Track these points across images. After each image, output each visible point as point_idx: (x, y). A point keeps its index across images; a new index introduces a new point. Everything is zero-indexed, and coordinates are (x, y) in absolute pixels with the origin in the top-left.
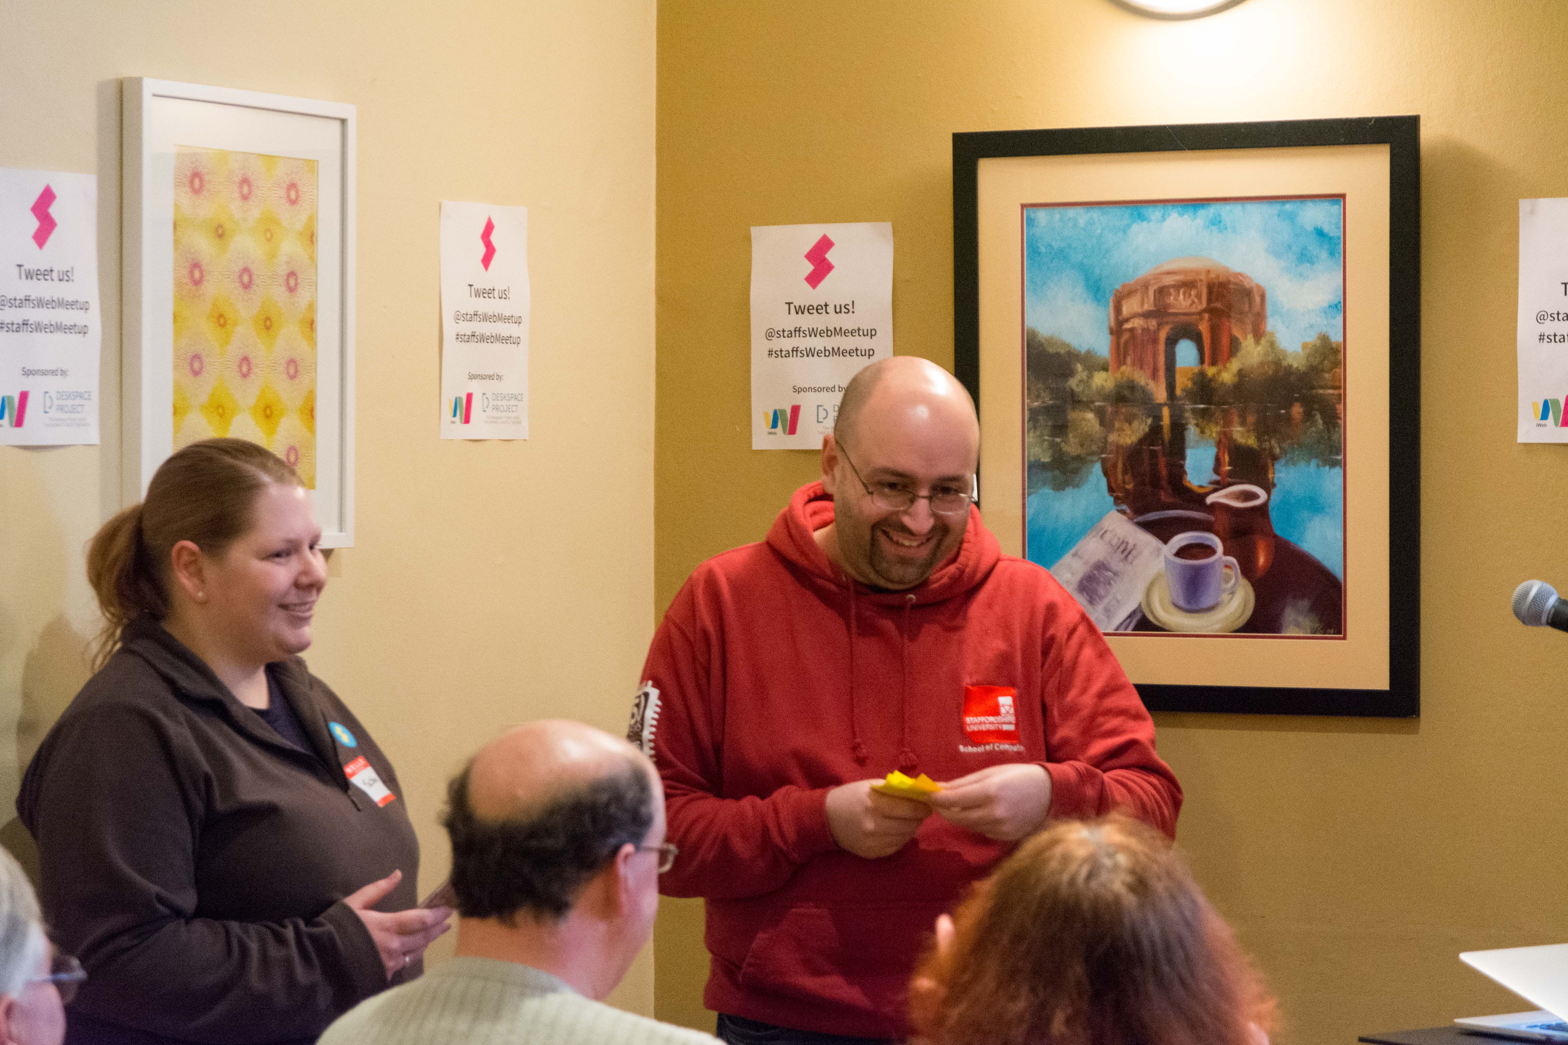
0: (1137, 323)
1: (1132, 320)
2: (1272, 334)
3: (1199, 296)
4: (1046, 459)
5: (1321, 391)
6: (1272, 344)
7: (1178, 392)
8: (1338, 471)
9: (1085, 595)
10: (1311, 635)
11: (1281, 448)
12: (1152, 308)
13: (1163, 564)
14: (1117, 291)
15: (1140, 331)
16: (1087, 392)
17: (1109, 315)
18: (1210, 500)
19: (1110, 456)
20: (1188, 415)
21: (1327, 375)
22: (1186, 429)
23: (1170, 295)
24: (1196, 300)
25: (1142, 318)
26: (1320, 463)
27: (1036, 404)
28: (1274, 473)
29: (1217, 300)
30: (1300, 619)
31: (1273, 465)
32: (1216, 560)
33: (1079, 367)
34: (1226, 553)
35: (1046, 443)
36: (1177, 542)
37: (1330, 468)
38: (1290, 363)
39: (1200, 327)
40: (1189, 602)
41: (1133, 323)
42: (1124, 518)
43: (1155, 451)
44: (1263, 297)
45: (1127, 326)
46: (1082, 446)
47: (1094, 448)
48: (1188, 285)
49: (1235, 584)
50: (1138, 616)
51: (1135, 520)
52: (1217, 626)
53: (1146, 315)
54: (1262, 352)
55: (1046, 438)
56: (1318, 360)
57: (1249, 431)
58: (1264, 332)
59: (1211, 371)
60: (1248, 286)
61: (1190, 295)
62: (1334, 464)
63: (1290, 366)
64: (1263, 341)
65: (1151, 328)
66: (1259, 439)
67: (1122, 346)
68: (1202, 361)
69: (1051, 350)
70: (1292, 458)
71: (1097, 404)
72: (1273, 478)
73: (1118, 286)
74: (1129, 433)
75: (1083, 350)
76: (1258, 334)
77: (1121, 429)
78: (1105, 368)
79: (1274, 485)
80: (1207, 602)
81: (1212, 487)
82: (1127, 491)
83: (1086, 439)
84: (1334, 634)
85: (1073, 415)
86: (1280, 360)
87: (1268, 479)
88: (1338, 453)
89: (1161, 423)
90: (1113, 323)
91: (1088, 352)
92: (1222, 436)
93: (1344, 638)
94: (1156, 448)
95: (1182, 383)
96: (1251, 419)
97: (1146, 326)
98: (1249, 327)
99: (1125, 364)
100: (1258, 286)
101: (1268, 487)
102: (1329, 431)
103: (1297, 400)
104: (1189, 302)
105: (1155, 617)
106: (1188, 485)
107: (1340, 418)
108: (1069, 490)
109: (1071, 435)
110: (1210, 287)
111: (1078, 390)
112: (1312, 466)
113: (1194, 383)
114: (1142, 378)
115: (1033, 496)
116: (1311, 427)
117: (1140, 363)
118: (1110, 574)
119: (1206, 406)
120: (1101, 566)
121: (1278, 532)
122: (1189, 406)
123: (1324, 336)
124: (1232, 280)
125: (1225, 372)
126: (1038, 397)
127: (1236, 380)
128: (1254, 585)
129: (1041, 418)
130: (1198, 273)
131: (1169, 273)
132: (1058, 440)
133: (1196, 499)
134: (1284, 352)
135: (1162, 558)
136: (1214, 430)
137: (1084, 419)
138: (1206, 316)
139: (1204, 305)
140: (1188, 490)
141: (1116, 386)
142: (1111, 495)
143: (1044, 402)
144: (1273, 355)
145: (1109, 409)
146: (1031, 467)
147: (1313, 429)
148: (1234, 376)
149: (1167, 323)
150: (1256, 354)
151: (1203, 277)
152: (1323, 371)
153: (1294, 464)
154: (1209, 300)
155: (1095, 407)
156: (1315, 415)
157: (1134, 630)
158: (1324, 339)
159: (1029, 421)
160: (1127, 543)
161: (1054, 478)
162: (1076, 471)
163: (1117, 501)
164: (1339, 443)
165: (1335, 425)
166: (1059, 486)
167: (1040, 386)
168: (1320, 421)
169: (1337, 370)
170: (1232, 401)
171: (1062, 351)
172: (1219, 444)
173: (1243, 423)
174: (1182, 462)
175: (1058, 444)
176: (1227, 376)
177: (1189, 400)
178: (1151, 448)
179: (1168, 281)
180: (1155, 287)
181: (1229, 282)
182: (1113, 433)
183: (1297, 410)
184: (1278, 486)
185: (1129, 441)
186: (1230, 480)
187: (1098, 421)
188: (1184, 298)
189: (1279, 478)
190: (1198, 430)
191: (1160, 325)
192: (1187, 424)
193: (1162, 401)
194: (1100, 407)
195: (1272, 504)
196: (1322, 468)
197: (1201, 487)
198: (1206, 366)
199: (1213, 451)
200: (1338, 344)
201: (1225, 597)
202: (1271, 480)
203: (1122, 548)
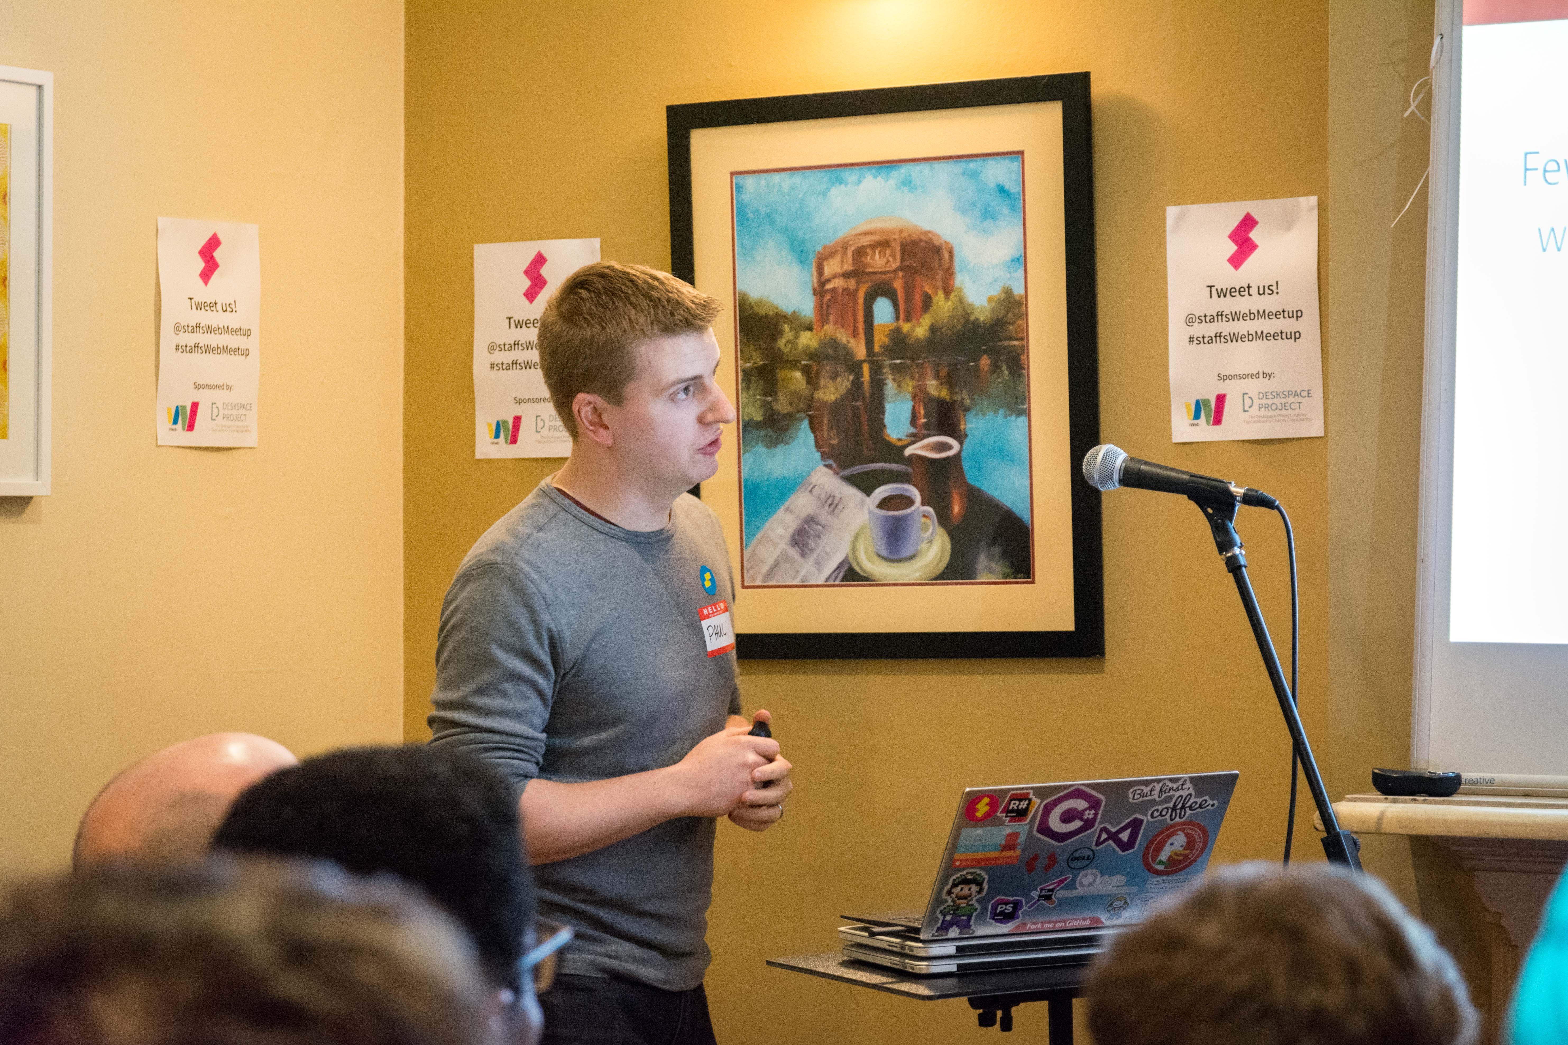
0: (838, 283)
1: (834, 280)
2: (960, 289)
3: (893, 255)
4: (758, 418)
5: (1006, 343)
6: (961, 299)
7: (877, 349)
8: (1022, 420)
9: (797, 548)
10: (1004, 580)
11: (972, 400)
12: (851, 268)
13: (867, 517)
14: (819, 253)
15: (840, 291)
16: (794, 352)
17: (812, 275)
18: (908, 452)
19: (817, 413)
20: (886, 370)
21: (1011, 327)
22: (884, 384)
23: (866, 254)
24: (891, 259)
25: (842, 278)
26: (1008, 412)
27: (748, 365)
28: (965, 424)
29: (910, 257)
30: (993, 565)
31: (965, 416)
32: (915, 511)
33: (786, 328)
34: (924, 504)
35: (758, 403)
36: (880, 493)
37: (1016, 418)
38: (977, 317)
39: (895, 285)
40: (891, 552)
41: (835, 283)
42: (830, 472)
43: (856, 406)
44: (951, 253)
45: (829, 286)
46: (791, 404)
47: (801, 406)
48: (883, 245)
49: (933, 533)
50: (846, 567)
51: (841, 474)
52: (917, 575)
53: (846, 275)
54: (951, 307)
55: (759, 397)
56: (1003, 313)
57: (941, 384)
58: (953, 287)
59: (906, 327)
60: (937, 243)
61: (885, 254)
62: (1020, 413)
63: (978, 319)
64: (953, 296)
65: (851, 287)
66: (952, 392)
67: (825, 306)
68: (897, 318)
69: (762, 312)
70: (981, 410)
71: (803, 362)
72: (965, 429)
73: (819, 249)
74: (833, 390)
75: (790, 312)
76: (948, 290)
77: (826, 386)
78: (810, 328)
79: (966, 436)
80: (907, 551)
81: (909, 439)
82: (833, 446)
83: (794, 397)
84: (1024, 578)
85: (782, 374)
86: (968, 314)
87: (960, 430)
88: (1023, 404)
89: (862, 379)
90: (816, 284)
91: (794, 313)
92: (918, 390)
93: (1033, 582)
94: (857, 404)
95: (880, 339)
96: (944, 372)
97: (846, 286)
98: (940, 284)
99: (827, 323)
100: (947, 243)
101: (960, 437)
102: (1014, 381)
103: (984, 352)
104: (884, 261)
105: (861, 568)
106: (887, 438)
107: (1024, 369)
108: (780, 447)
109: (780, 394)
110: (903, 246)
111: (787, 350)
112: (999, 415)
113: (890, 339)
114: (843, 336)
115: (747, 455)
116: (998, 377)
117: (841, 322)
118: (820, 528)
119: (902, 361)
120: (811, 520)
121: (970, 481)
122: (887, 362)
123: (1008, 289)
124: (923, 238)
125: (919, 327)
126: (750, 358)
127: (928, 334)
128: (950, 533)
129: (753, 378)
130: (892, 232)
131: (866, 234)
132: (769, 399)
133: (894, 452)
134: (971, 305)
135: (866, 511)
136: (909, 385)
137: (791, 378)
138: (900, 274)
139: (898, 264)
140: (889, 444)
141: (820, 344)
142: (818, 451)
143: (755, 363)
144: (961, 310)
145: (815, 367)
146: (745, 426)
147: (1000, 380)
148: (927, 331)
149: (865, 282)
150: (946, 309)
151: (896, 237)
152: (1008, 323)
153: (984, 414)
154: (903, 259)
155: (801, 365)
156: (1002, 366)
157: (842, 581)
158: (1008, 292)
159: (743, 381)
160: (834, 497)
161: (766, 435)
162: (786, 429)
163: (824, 456)
164: (1024, 391)
165: (1020, 376)
166: (772, 443)
167: (752, 346)
168: (1006, 372)
169: (1020, 322)
170: (925, 355)
171: (771, 313)
172: (914, 398)
173: (937, 377)
174: (881, 416)
175: (769, 403)
176: (921, 331)
177: (886, 357)
178: (853, 403)
179: (865, 241)
180: (853, 248)
181: (921, 240)
182: (818, 390)
183: (985, 362)
184: (969, 436)
185: (833, 398)
186: (926, 432)
187: (804, 379)
188: (880, 258)
189: (970, 429)
190: (896, 384)
191: (859, 283)
192: (884, 380)
193: (862, 358)
194: (806, 365)
195: (964, 454)
196: (1009, 417)
197: (900, 440)
198: (901, 322)
199: (908, 405)
200: (1020, 296)
201: (923, 546)
202: (963, 431)
203: (830, 501)
